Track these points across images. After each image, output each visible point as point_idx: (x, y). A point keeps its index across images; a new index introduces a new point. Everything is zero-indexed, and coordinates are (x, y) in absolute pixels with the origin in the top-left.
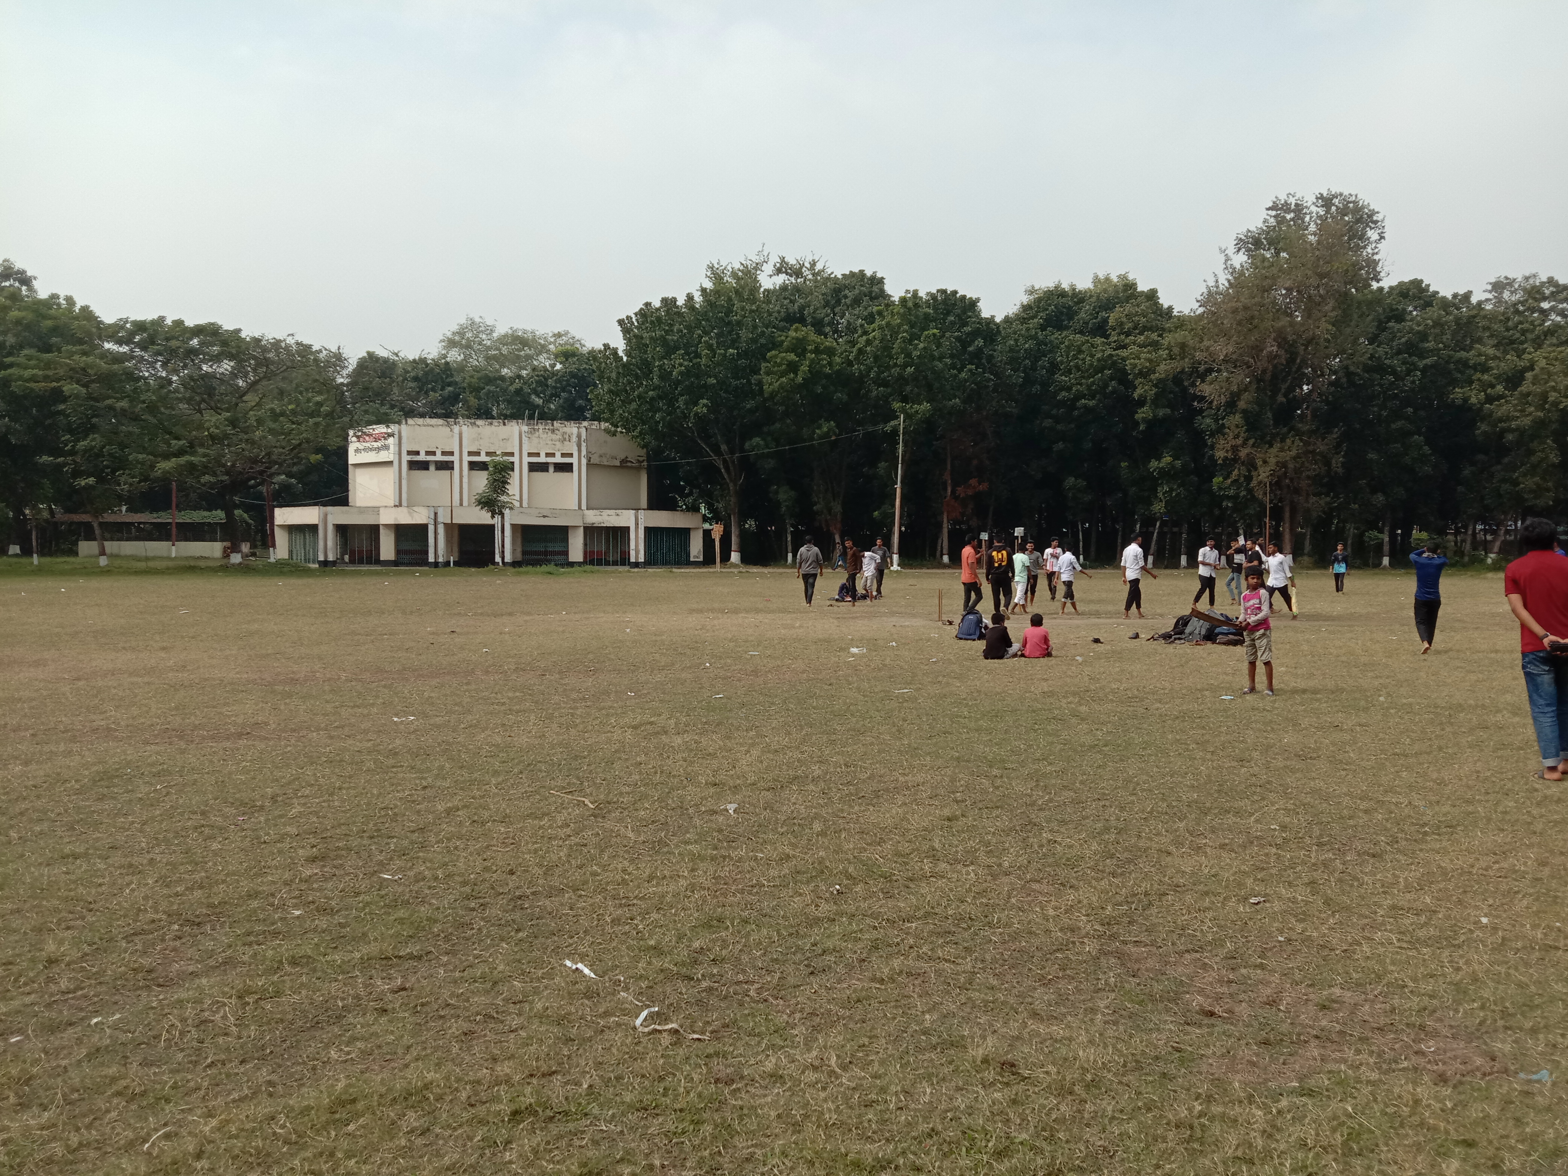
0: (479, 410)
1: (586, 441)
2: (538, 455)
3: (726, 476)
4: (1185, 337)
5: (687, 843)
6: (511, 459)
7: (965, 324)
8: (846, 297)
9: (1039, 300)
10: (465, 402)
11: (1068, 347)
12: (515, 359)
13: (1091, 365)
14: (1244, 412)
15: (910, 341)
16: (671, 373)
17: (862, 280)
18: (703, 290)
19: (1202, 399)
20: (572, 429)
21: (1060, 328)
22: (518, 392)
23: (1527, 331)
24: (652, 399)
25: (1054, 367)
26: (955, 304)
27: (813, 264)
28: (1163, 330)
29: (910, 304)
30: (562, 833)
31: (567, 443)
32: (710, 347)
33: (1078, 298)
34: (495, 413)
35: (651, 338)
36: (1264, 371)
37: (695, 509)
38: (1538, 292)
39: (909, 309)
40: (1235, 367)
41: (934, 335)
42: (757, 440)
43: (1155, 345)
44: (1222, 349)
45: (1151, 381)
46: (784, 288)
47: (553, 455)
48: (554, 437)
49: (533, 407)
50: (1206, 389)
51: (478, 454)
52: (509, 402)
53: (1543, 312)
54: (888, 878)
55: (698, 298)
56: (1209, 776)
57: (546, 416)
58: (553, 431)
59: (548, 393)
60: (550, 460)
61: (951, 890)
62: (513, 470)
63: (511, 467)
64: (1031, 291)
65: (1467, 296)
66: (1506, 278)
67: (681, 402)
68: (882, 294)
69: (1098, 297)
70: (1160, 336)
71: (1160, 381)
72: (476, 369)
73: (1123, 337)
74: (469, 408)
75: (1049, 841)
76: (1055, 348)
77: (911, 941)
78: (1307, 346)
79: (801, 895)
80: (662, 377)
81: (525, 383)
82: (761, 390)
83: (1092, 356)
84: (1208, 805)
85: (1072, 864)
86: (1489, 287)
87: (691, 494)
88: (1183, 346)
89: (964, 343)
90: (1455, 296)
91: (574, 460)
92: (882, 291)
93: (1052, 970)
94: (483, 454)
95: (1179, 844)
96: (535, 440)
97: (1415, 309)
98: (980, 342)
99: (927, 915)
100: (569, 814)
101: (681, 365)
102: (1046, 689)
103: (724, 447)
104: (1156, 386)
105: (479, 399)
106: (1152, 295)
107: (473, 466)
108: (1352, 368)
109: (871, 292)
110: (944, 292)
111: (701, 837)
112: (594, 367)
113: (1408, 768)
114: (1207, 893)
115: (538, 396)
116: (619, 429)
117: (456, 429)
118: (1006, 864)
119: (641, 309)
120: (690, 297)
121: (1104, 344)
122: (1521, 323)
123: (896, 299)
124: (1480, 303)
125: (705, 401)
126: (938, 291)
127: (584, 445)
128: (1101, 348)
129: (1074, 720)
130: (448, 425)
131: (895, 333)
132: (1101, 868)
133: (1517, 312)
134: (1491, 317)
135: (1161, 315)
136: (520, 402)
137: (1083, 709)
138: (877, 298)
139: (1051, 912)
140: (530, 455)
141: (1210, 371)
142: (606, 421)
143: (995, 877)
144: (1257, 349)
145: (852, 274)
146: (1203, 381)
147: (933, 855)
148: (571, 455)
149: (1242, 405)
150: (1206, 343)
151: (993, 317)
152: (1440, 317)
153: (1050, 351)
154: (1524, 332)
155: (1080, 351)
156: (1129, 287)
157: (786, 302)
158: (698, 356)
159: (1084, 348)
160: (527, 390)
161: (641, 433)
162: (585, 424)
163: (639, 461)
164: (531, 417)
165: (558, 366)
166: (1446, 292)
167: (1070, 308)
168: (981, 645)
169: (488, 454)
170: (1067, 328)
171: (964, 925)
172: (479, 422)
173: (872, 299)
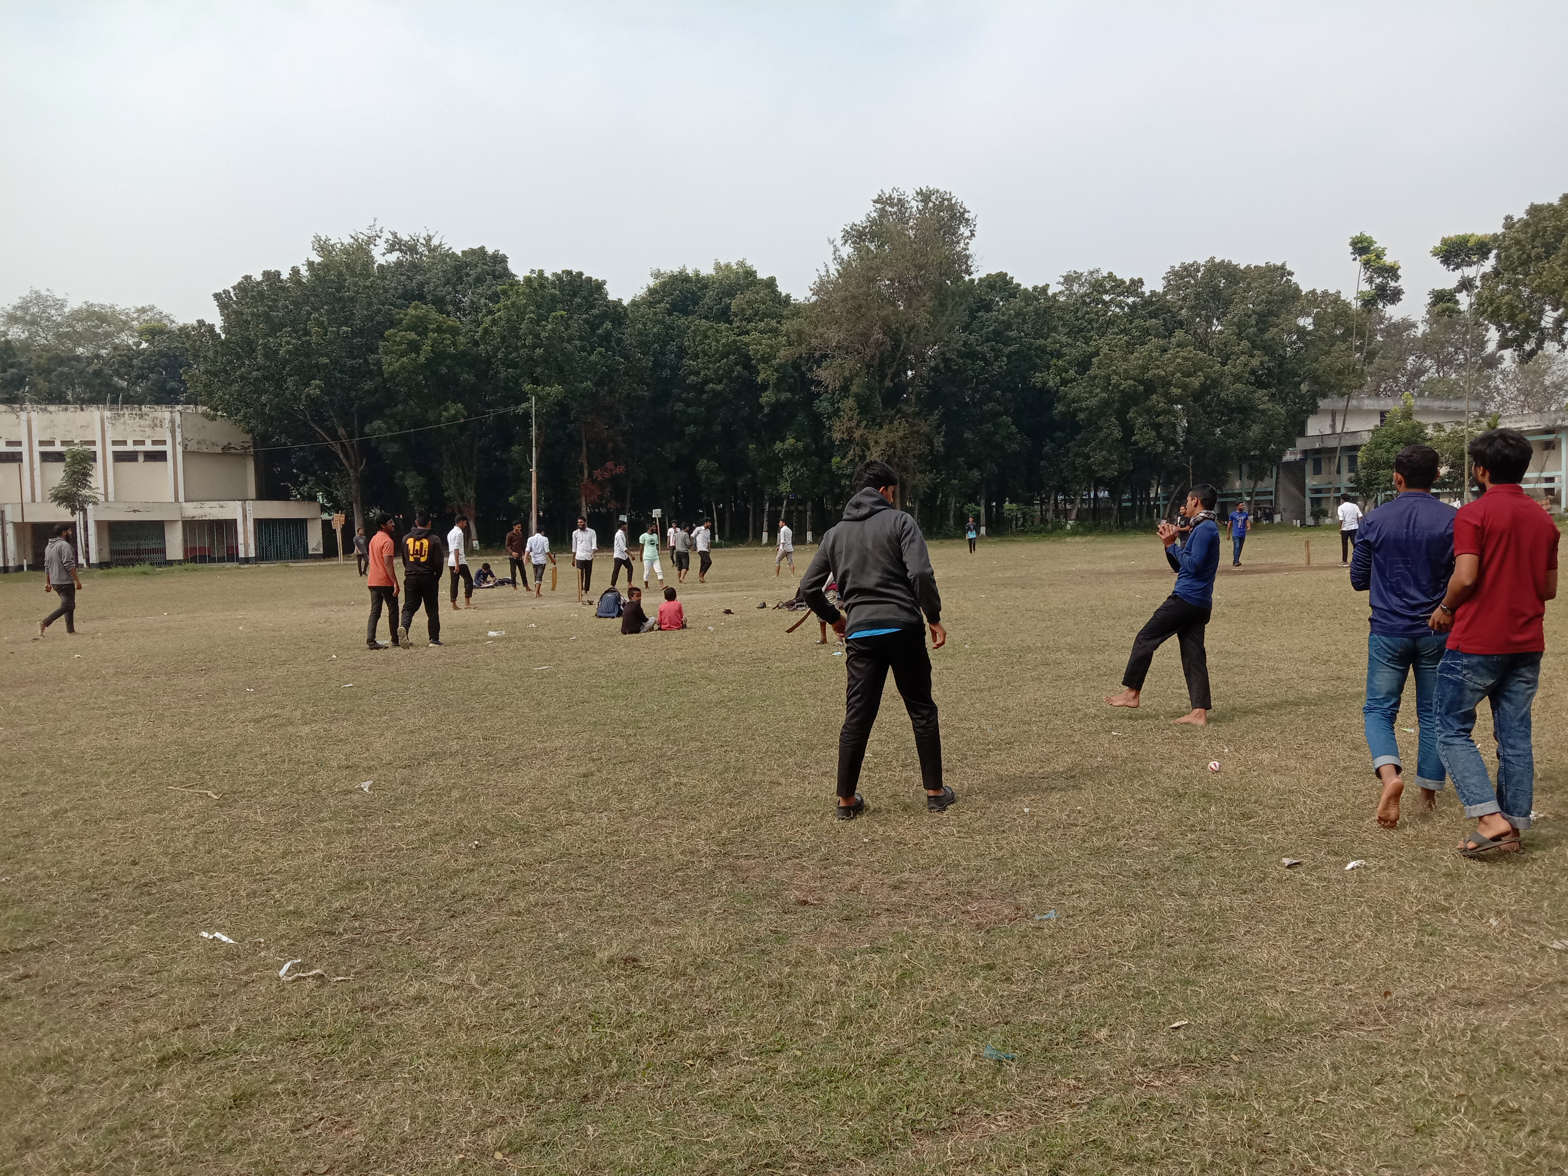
0: (50, 394)
1: (181, 426)
2: (124, 443)
3: (345, 462)
4: (801, 324)
5: (322, 821)
6: (93, 448)
7: (593, 306)
8: (468, 275)
9: (664, 285)
10: (33, 385)
11: (694, 332)
12: (90, 337)
13: (717, 351)
14: (857, 395)
15: (538, 323)
16: (276, 352)
17: (484, 259)
18: (310, 264)
19: (819, 383)
20: (164, 413)
21: (686, 313)
22: (97, 373)
23: (1092, 320)
24: (256, 379)
25: (682, 352)
26: (581, 286)
27: (429, 239)
28: (782, 316)
29: (535, 285)
30: (185, 824)
31: (157, 429)
32: (320, 324)
33: (702, 283)
34: (69, 397)
35: (253, 314)
36: (873, 357)
37: (313, 498)
38: (1101, 285)
39: (535, 289)
40: (847, 353)
41: (562, 316)
42: (377, 423)
43: (775, 332)
44: (834, 336)
45: (772, 366)
46: (399, 264)
47: (142, 443)
48: (143, 422)
49: (116, 391)
50: (822, 374)
51: (52, 443)
52: (87, 385)
53: (1105, 303)
54: (526, 830)
55: (304, 272)
56: (817, 719)
57: (131, 400)
58: (141, 416)
59: (134, 374)
60: (139, 448)
61: (585, 834)
62: (95, 460)
63: (93, 457)
64: (657, 275)
65: (1045, 288)
66: (1075, 272)
67: (290, 383)
68: (507, 274)
69: (721, 283)
70: (778, 322)
71: (781, 365)
72: (44, 349)
73: (744, 323)
74: (38, 392)
75: (676, 784)
76: (682, 333)
77: (547, 878)
78: (909, 334)
79: (440, 852)
80: (266, 356)
81: (105, 364)
82: (380, 372)
83: (718, 341)
84: (815, 742)
85: (695, 800)
86: (1062, 280)
87: (306, 481)
88: (800, 333)
89: (593, 326)
90: (1035, 288)
91: (168, 448)
92: (506, 269)
93: (674, 885)
94: (58, 443)
95: (786, 774)
96: (121, 427)
97: (1001, 300)
98: (608, 325)
99: (562, 855)
100: (192, 806)
101: (288, 343)
102: (679, 657)
103: (341, 431)
104: (776, 370)
105: (50, 382)
106: (771, 283)
107: (46, 457)
108: (948, 355)
109: (494, 271)
110: (569, 273)
111: (335, 815)
112: (187, 345)
113: (982, 700)
114: (808, 812)
115: (122, 378)
116: (219, 413)
117: (23, 416)
118: (637, 807)
119: (239, 284)
120: (295, 271)
121: (727, 329)
122: (1088, 313)
123: (520, 278)
124: (1055, 295)
125: (318, 382)
126: (563, 272)
127: (178, 431)
128: (725, 334)
129: (703, 682)
130: (13, 411)
131: (521, 314)
132: (720, 801)
133: (1084, 303)
134: (1063, 308)
135: (779, 303)
136: (101, 384)
137: (712, 671)
138: (500, 277)
139: (675, 840)
140: (114, 443)
141: (825, 356)
142: (204, 404)
143: (625, 819)
144: (865, 336)
145: (473, 252)
146: (819, 367)
147: (569, 807)
148: (164, 442)
149: (854, 389)
150: (821, 330)
151: (620, 300)
152: (1021, 308)
153: (678, 336)
154: (1090, 321)
155: (706, 337)
156: (750, 274)
157: (403, 278)
158: (307, 333)
159: (709, 333)
160: (107, 371)
161: (245, 417)
162: (179, 407)
163: (243, 448)
164: (114, 401)
165: (144, 345)
166: (1027, 284)
167: (694, 293)
168: (619, 622)
169: (63, 443)
170: (693, 313)
171: (597, 861)
172: (51, 408)
173: (495, 277)
